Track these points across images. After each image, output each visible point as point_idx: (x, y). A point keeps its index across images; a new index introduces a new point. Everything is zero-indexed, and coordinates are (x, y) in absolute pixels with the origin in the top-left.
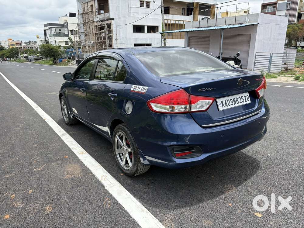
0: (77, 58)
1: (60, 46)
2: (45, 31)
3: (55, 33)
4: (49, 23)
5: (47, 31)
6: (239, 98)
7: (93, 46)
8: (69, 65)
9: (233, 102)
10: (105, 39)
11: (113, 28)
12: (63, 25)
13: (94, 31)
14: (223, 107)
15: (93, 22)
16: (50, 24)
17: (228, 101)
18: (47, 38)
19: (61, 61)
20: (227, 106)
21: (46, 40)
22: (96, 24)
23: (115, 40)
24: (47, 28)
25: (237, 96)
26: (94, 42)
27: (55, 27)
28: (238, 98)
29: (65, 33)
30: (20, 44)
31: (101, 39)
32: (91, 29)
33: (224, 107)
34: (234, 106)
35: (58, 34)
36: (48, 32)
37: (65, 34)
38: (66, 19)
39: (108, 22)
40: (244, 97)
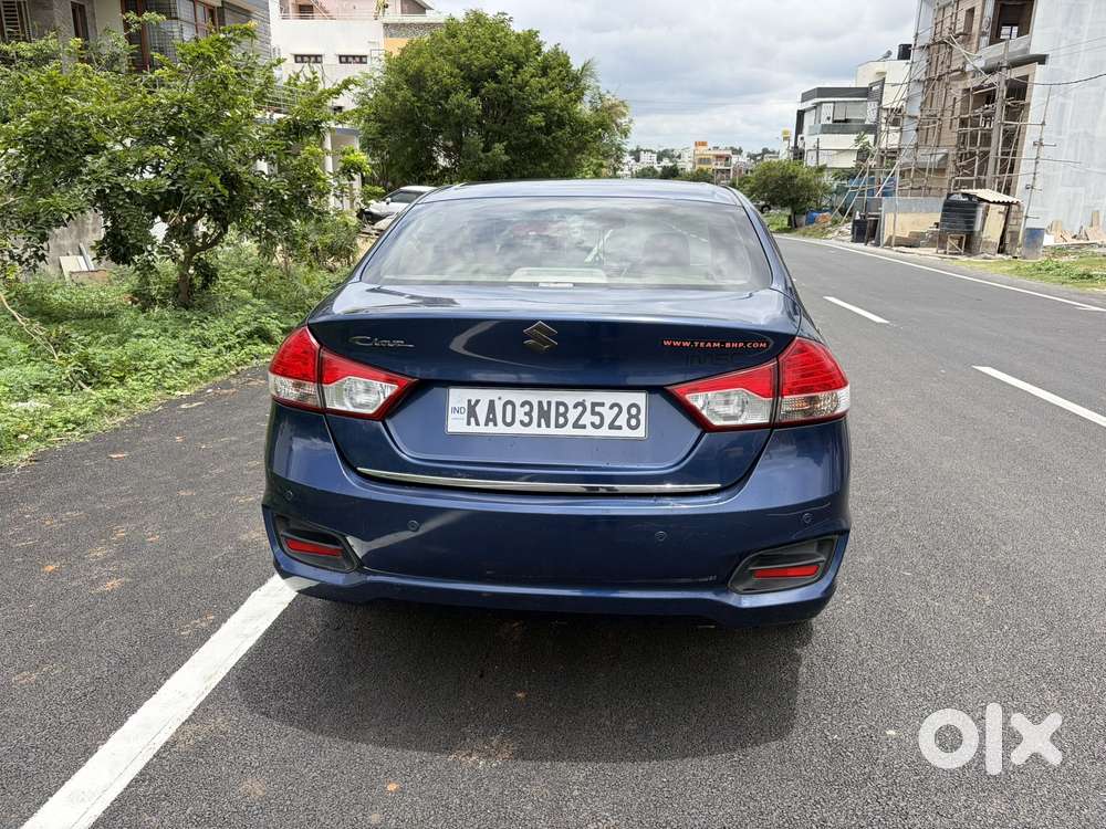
0: (861, 211)
1: (821, 169)
2: (801, 114)
3: (830, 122)
4: (819, 89)
5: (806, 115)
6: (575, 407)
7: (941, 171)
8: (830, 236)
9: (535, 414)
10: (987, 139)
11: (1035, 96)
12: (865, 93)
13: (957, 113)
14: (469, 423)
15: (963, 73)
16: (822, 92)
17: (509, 407)
18: (802, 138)
19: (812, 221)
20: (491, 424)
21: (796, 147)
22: (971, 83)
23: (1035, 144)
24: (809, 104)
25: (571, 397)
26: (947, 155)
27: (834, 102)
28: (570, 407)
29: (863, 121)
30: (727, 159)
31: (973, 143)
32: (950, 102)
33: (477, 424)
34: (533, 430)
35: (841, 126)
36: (809, 119)
37: (867, 123)
38: (882, 70)
39: (1016, 73)
40: (607, 405)
